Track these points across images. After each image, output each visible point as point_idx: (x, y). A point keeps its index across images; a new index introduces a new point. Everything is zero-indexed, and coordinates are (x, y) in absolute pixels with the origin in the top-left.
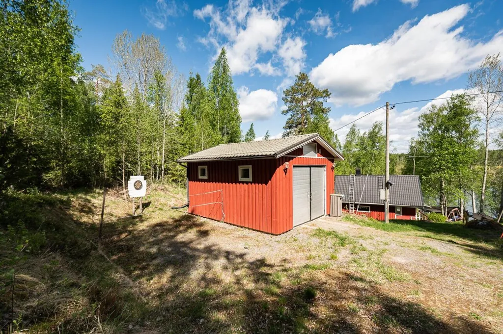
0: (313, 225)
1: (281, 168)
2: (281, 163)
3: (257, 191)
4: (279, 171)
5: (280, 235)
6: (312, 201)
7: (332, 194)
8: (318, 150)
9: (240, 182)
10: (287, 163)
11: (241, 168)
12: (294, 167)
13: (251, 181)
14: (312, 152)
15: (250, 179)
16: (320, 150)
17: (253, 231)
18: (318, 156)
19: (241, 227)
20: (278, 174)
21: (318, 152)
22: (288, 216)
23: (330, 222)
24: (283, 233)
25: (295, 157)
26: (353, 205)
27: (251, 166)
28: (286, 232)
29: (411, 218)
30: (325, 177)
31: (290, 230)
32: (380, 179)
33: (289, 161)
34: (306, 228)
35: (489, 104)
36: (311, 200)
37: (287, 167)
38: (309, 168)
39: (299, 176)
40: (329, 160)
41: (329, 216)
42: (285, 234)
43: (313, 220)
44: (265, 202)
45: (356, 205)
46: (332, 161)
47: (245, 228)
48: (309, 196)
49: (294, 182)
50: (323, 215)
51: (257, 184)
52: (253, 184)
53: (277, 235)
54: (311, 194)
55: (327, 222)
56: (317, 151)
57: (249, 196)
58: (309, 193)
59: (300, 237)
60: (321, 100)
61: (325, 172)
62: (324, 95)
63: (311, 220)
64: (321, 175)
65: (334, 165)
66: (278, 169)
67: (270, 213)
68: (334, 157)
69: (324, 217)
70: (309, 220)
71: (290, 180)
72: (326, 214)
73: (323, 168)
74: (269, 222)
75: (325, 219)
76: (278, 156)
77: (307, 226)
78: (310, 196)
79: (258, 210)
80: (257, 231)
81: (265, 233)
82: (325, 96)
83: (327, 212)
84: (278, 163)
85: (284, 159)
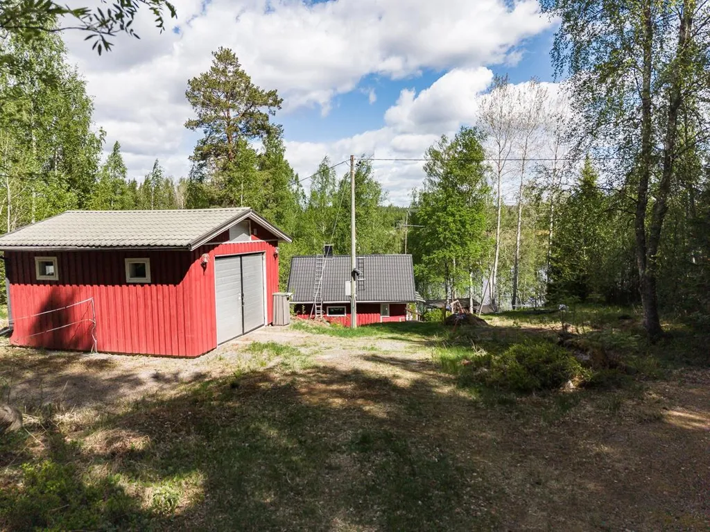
0: (247, 339)
1: (198, 262)
2: (197, 255)
3: (160, 297)
4: (195, 267)
5: (199, 356)
6: (244, 306)
7: (275, 294)
8: (252, 230)
9: (128, 284)
10: (206, 255)
11: (128, 263)
12: (217, 258)
13: (150, 282)
14: (244, 234)
15: (148, 278)
16: (255, 230)
17: (156, 358)
18: (253, 239)
19: (133, 355)
20: (193, 270)
21: (252, 234)
22: (209, 329)
23: (271, 333)
24: (203, 354)
25: (218, 245)
26: (321, 306)
27: (148, 259)
28: (208, 352)
29: (400, 319)
30: (265, 268)
31: (213, 350)
32: (360, 261)
33: (208, 252)
34: (237, 344)
35: (501, 147)
36: (243, 303)
37: (206, 260)
38: (239, 259)
39: (224, 273)
40: (270, 243)
41: (272, 325)
42: (206, 355)
43: (246, 333)
44: (174, 312)
45: (325, 306)
46: (275, 244)
47: (140, 354)
48: (240, 298)
49: (217, 280)
50: (263, 325)
51: (159, 286)
52: (153, 286)
53: (194, 358)
54: (242, 295)
55: (268, 333)
56: (250, 232)
57: (145, 305)
58: (240, 294)
59: (227, 356)
60: (264, 110)
61: (265, 262)
62: (271, 101)
63: (244, 334)
64: (258, 267)
65: (277, 250)
66: (193, 265)
67: (183, 327)
68: (277, 238)
69: (264, 327)
70: (242, 333)
71: (211, 277)
72: (266, 324)
73: (260, 257)
74: (182, 340)
75: (265, 330)
76: (193, 248)
77: (237, 342)
78: (242, 299)
79: (163, 325)
80: (163, 356)
81: (175, 357)
82: (271, 105)
83: (268, 321)
84: (192, 257)
85: (202, 251)
